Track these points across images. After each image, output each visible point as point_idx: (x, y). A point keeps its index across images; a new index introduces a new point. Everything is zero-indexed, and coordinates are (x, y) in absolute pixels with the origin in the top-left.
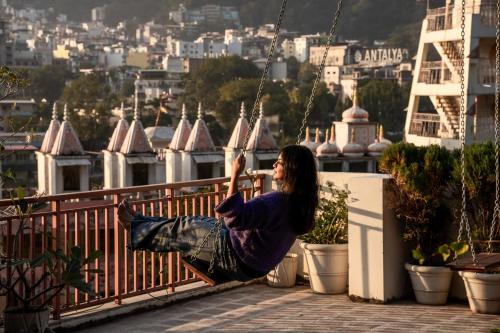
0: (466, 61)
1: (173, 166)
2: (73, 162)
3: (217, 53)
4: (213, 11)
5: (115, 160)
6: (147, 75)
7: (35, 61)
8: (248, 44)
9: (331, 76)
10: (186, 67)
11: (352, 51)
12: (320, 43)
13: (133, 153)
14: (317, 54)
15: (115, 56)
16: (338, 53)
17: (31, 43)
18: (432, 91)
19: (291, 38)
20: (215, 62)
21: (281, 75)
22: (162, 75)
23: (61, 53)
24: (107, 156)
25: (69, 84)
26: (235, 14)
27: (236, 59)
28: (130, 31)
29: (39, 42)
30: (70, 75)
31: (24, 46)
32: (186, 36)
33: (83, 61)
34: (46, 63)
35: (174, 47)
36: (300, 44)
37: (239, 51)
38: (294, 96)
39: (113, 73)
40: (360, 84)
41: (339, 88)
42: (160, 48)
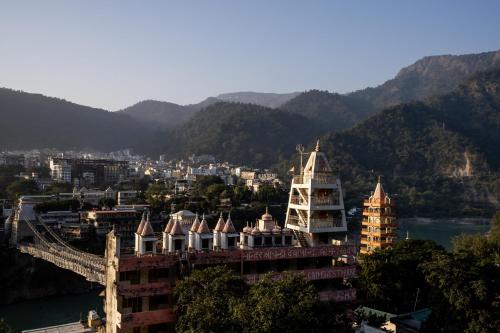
0: (309, 197)
1: (192, 240)
2: (150, 239)
3: (207, 173)
4: (204, 157)
5: (167, 237)
6: (179, 182)
7: (138, 176)
8: (218, 170)
9: (249, 183)
10: (194, 179)
11: (257, 173)
12: (246, 170)
13: (176, 235)
14: (245, 175)
15: (168, 173)
16: (252, 174)
17: (137, 169)
18: (296, 207)
19: (234, 168)
20: (206, 177)
21: (230, 182)
22: (185, 181)
23: (147, 173)
24: (164, 235)
25: (150, 184)
26: (213, 158)
27: (214, 176)
28: (174, 164)
29: (140, 168)
30: (151, 181)
31: (134, 170)
32: (195, 166)
33: (156, 176)
34: (142, 177)
35: (190, 170)
36: (238, 171)
37: (214, 173)
38: (236, 191)
39: (167, 180)
40: (260, 187)
41: (252, 187)
42: (185, 170)
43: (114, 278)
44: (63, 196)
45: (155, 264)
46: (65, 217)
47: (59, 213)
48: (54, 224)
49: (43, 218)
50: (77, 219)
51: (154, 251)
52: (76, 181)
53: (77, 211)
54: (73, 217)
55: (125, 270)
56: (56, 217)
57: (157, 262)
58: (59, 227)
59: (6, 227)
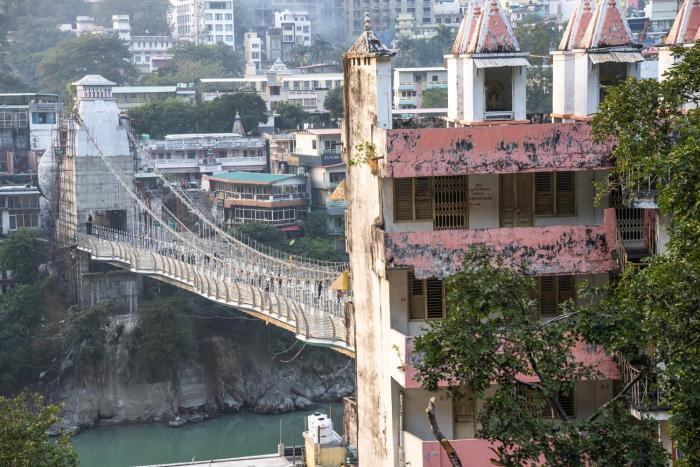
43: (375, 212)
44: (211, 88)
45: (521, 156)
46: (223, 153)
47: (202, 140)
48: (187, 176)
49: (154, 154)
50: (261, 161)
51: (519, 110)
52: (252, 40)
53: (257, 134)
54: (248, 152)
55: (411, 173)
56: (191, 154)
57: (529, 147)
58: (205, 185)
59: (43, 181)
